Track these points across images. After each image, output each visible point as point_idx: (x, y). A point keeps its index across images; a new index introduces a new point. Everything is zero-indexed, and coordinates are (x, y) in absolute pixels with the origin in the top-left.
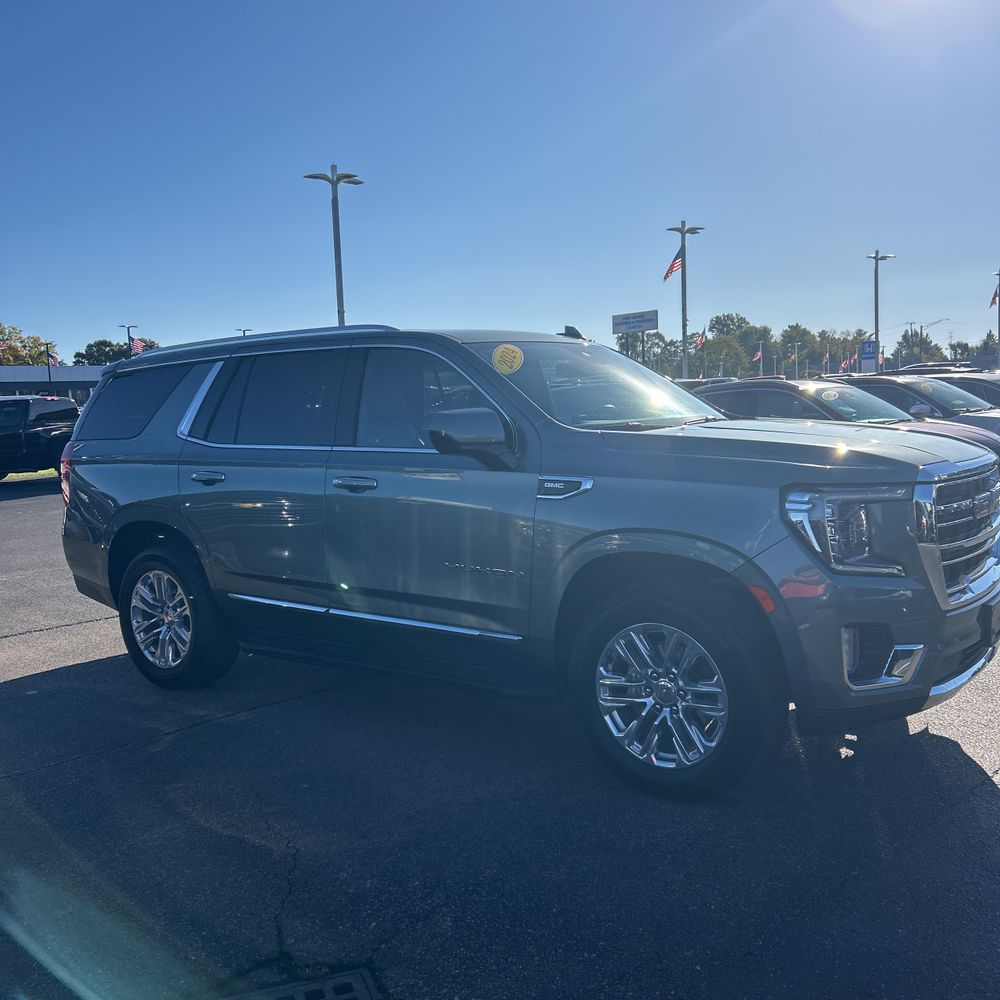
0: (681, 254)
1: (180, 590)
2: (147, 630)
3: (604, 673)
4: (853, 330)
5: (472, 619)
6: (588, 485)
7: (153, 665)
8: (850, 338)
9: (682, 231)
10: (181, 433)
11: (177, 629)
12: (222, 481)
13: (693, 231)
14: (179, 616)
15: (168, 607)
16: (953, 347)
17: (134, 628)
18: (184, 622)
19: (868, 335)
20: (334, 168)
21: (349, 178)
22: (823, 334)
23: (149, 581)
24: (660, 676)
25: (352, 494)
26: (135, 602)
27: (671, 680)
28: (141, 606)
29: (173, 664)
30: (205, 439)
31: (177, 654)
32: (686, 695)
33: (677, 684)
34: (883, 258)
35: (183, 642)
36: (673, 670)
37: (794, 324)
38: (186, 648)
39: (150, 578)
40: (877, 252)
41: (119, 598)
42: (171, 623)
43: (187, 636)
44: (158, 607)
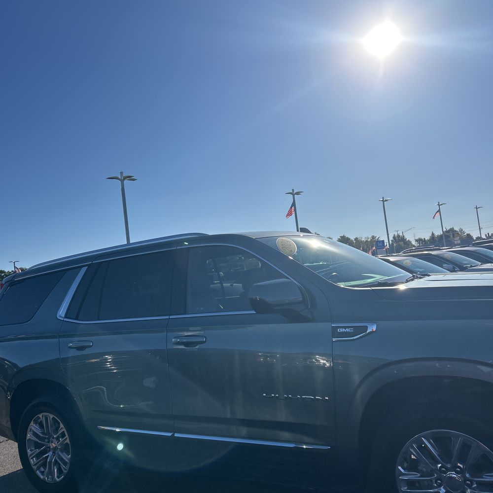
0: (294, 204)
1: (62, 426)
2: (38, 456)
3: (402, 471)
4: (370, 236)
5: (287, 435)
6: (372, 328)
7: (43, 481)
8: (369, 240)
9: (293, 194)
10: (60, 316)
11: (59, 453)
12: (90, 346)
13: (298, 193)
14: (61, 444)
15: (53, 438)
16: (417, 241)
17: (29, 455)
18: (65, 449)
19: (377, 238)
20: (122, 173)
21: (130, 178)
22: (356, 239)
23: (39, 420)
24: (448, 470)
25: (186, 348)
26: (29, 436)
27: (457, 473)
28: (34, 438)
29: (58, 480)
30: (76, 319)
31: (60, 471)
32: (472, 484)
33: (464, 476)
34: (386, 201)
35: (65, 463)
36: (459, 465)
37: (342, 235)
38: (67, 468)
39: (40, 418)
40: (383, 198)
41: (18, 434)
42: (55, 449)
43: (67, 457)
44: (45, 438)
